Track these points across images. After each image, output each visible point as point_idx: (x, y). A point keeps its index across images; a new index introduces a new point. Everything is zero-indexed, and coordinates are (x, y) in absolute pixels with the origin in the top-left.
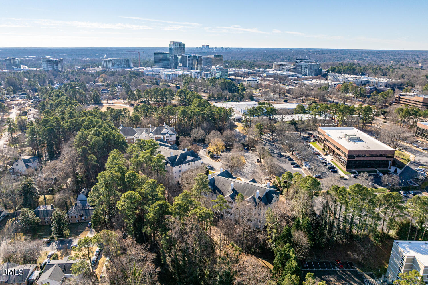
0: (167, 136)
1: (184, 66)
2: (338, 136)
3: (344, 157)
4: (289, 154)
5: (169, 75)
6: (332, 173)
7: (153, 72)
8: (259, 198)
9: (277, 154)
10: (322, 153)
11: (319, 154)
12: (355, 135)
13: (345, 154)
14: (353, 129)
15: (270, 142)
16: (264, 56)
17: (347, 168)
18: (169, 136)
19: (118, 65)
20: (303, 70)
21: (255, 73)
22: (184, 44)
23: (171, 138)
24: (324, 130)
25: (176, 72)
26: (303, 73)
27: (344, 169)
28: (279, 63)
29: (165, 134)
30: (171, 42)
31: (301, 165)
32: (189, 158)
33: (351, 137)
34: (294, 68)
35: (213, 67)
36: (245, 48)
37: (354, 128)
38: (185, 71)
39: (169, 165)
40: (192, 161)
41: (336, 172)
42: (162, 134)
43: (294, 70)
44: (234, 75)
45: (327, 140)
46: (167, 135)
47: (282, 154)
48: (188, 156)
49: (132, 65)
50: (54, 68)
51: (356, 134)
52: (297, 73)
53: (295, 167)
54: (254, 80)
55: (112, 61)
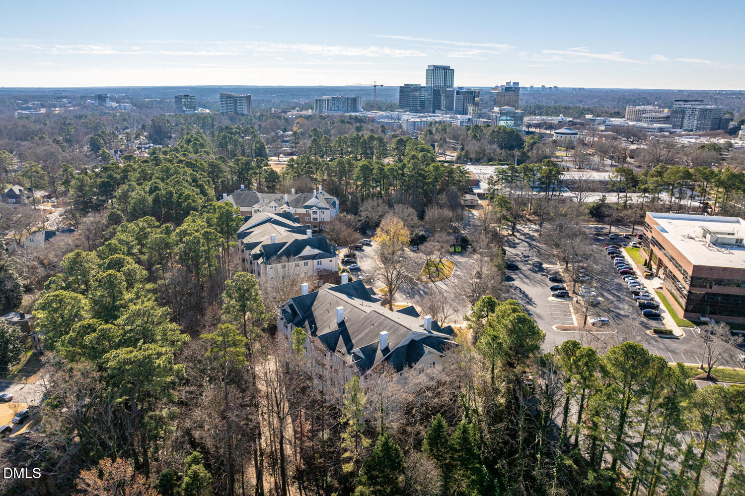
0: (315, 212)
1: (449, 109)
2: (686, 234)
3: (682, 281)
4: (558, 267)
5: (415, 122)
6: (645, 320)
7: (392, 118)
8: (386, 350)
9: (533, 265)
10: (639, 273)
11: (634, 273)
12: (733, 234)
13: (684, 273)
14: (738, 222)
15: (533, 240)
16: (619, 101)
17: (686, 311)
18: (318, 211)
19: (338, 107)
20: (685, 121)
21: (583, 125)
22: (453, 70)
23: (323, 216)
24: (656, 220)
25: (429, 118)
26: (686, 127)
27: (681, 313)
28: (637, 108)
29: (310, 207)
30: (429, 66)
31: (574, 292)
32: (308, 251)
33: (719, 236)
34: (668, 117)
35: (496, 109)
36: (587, 89)
37: (740, 220)
38: (447, 118)
39: (260, 260)
40: (313, 257)
41: (657, 317)
42: (306, 207)
43: (667, 119)
44: (537, 126)
45: (656, 243)
46: (315, 209)
47: (544, 266)
48: (308, 248)
49: (360, 108)
50: (236, 110)
51: (735, 232)
52: (671, 126)
53: (557, 296)
54: (569, 134)
55: (329, 101)
